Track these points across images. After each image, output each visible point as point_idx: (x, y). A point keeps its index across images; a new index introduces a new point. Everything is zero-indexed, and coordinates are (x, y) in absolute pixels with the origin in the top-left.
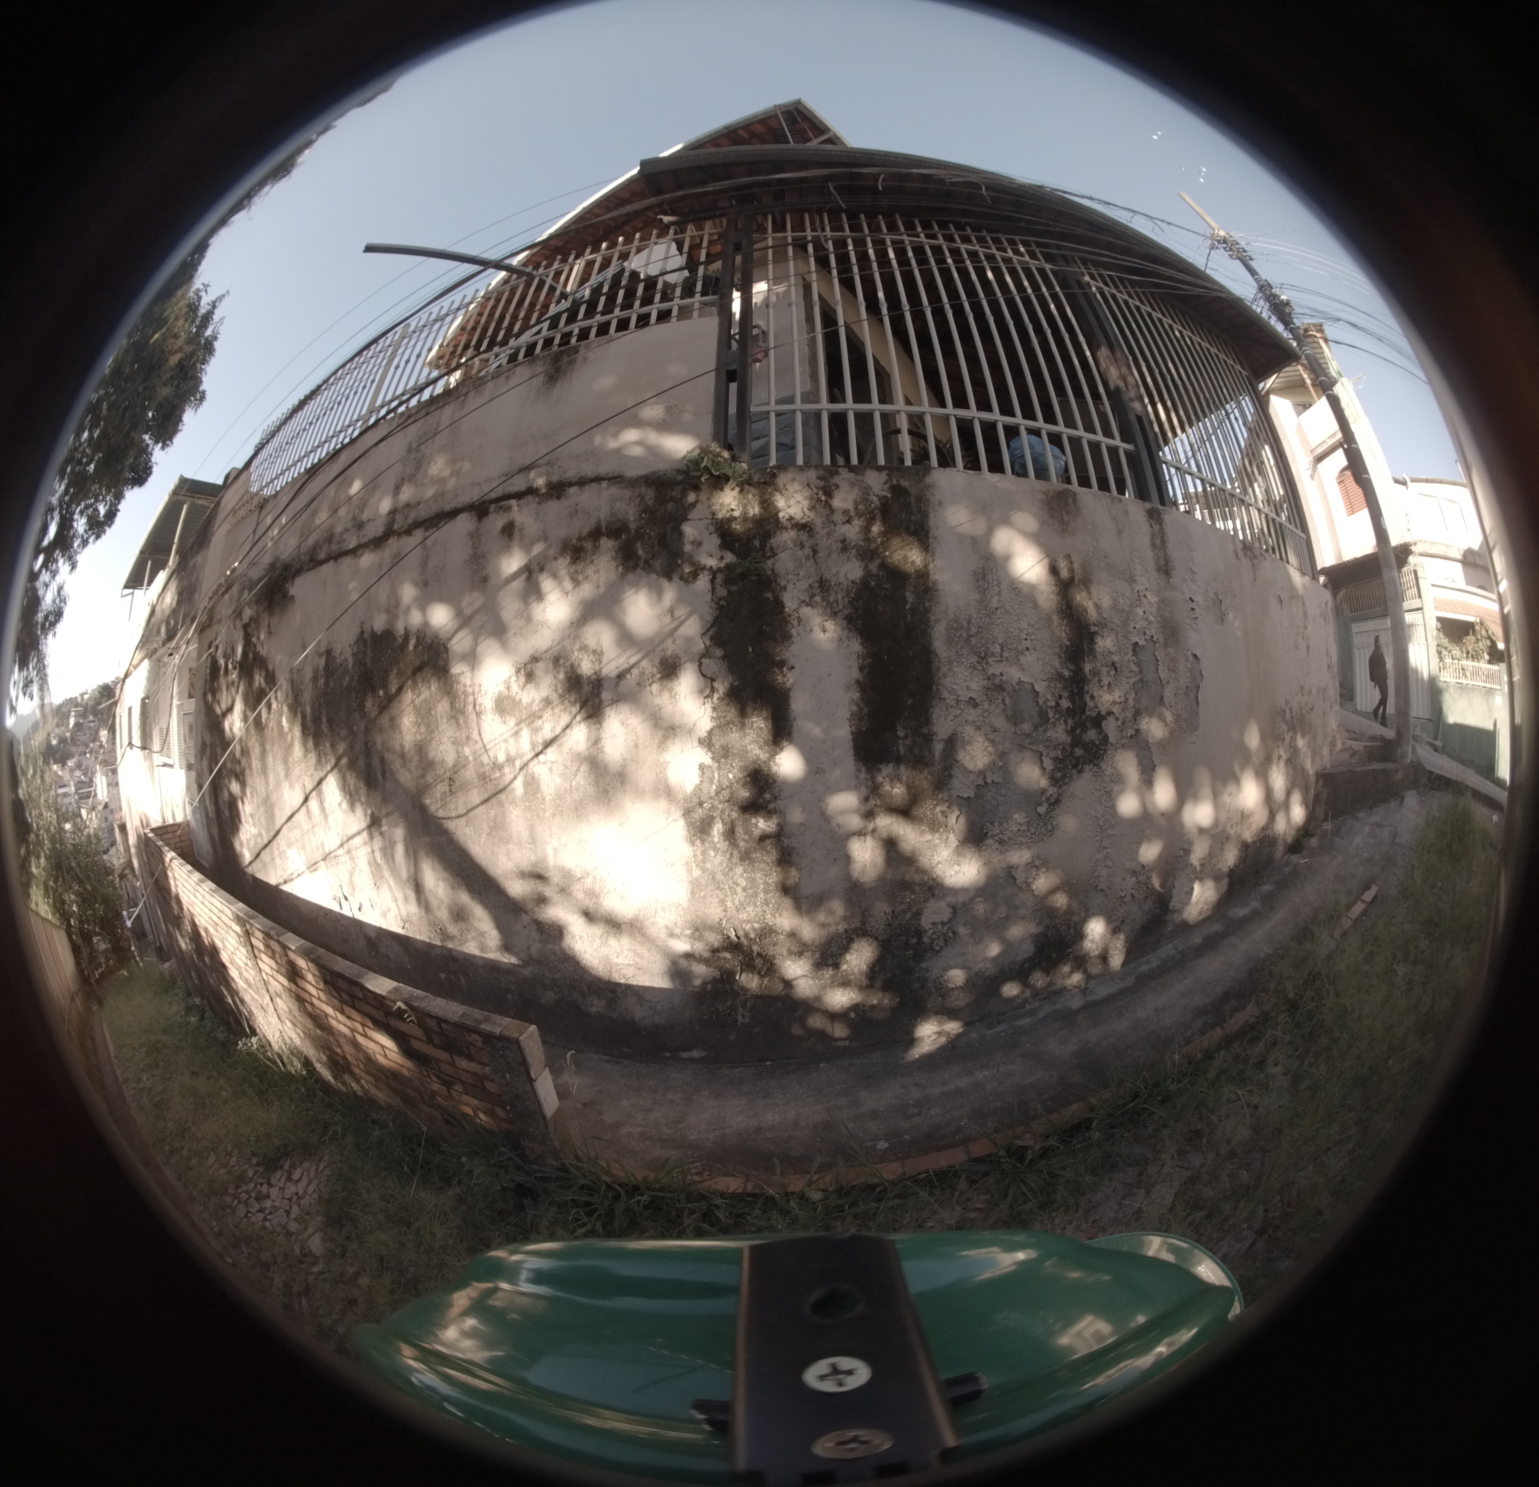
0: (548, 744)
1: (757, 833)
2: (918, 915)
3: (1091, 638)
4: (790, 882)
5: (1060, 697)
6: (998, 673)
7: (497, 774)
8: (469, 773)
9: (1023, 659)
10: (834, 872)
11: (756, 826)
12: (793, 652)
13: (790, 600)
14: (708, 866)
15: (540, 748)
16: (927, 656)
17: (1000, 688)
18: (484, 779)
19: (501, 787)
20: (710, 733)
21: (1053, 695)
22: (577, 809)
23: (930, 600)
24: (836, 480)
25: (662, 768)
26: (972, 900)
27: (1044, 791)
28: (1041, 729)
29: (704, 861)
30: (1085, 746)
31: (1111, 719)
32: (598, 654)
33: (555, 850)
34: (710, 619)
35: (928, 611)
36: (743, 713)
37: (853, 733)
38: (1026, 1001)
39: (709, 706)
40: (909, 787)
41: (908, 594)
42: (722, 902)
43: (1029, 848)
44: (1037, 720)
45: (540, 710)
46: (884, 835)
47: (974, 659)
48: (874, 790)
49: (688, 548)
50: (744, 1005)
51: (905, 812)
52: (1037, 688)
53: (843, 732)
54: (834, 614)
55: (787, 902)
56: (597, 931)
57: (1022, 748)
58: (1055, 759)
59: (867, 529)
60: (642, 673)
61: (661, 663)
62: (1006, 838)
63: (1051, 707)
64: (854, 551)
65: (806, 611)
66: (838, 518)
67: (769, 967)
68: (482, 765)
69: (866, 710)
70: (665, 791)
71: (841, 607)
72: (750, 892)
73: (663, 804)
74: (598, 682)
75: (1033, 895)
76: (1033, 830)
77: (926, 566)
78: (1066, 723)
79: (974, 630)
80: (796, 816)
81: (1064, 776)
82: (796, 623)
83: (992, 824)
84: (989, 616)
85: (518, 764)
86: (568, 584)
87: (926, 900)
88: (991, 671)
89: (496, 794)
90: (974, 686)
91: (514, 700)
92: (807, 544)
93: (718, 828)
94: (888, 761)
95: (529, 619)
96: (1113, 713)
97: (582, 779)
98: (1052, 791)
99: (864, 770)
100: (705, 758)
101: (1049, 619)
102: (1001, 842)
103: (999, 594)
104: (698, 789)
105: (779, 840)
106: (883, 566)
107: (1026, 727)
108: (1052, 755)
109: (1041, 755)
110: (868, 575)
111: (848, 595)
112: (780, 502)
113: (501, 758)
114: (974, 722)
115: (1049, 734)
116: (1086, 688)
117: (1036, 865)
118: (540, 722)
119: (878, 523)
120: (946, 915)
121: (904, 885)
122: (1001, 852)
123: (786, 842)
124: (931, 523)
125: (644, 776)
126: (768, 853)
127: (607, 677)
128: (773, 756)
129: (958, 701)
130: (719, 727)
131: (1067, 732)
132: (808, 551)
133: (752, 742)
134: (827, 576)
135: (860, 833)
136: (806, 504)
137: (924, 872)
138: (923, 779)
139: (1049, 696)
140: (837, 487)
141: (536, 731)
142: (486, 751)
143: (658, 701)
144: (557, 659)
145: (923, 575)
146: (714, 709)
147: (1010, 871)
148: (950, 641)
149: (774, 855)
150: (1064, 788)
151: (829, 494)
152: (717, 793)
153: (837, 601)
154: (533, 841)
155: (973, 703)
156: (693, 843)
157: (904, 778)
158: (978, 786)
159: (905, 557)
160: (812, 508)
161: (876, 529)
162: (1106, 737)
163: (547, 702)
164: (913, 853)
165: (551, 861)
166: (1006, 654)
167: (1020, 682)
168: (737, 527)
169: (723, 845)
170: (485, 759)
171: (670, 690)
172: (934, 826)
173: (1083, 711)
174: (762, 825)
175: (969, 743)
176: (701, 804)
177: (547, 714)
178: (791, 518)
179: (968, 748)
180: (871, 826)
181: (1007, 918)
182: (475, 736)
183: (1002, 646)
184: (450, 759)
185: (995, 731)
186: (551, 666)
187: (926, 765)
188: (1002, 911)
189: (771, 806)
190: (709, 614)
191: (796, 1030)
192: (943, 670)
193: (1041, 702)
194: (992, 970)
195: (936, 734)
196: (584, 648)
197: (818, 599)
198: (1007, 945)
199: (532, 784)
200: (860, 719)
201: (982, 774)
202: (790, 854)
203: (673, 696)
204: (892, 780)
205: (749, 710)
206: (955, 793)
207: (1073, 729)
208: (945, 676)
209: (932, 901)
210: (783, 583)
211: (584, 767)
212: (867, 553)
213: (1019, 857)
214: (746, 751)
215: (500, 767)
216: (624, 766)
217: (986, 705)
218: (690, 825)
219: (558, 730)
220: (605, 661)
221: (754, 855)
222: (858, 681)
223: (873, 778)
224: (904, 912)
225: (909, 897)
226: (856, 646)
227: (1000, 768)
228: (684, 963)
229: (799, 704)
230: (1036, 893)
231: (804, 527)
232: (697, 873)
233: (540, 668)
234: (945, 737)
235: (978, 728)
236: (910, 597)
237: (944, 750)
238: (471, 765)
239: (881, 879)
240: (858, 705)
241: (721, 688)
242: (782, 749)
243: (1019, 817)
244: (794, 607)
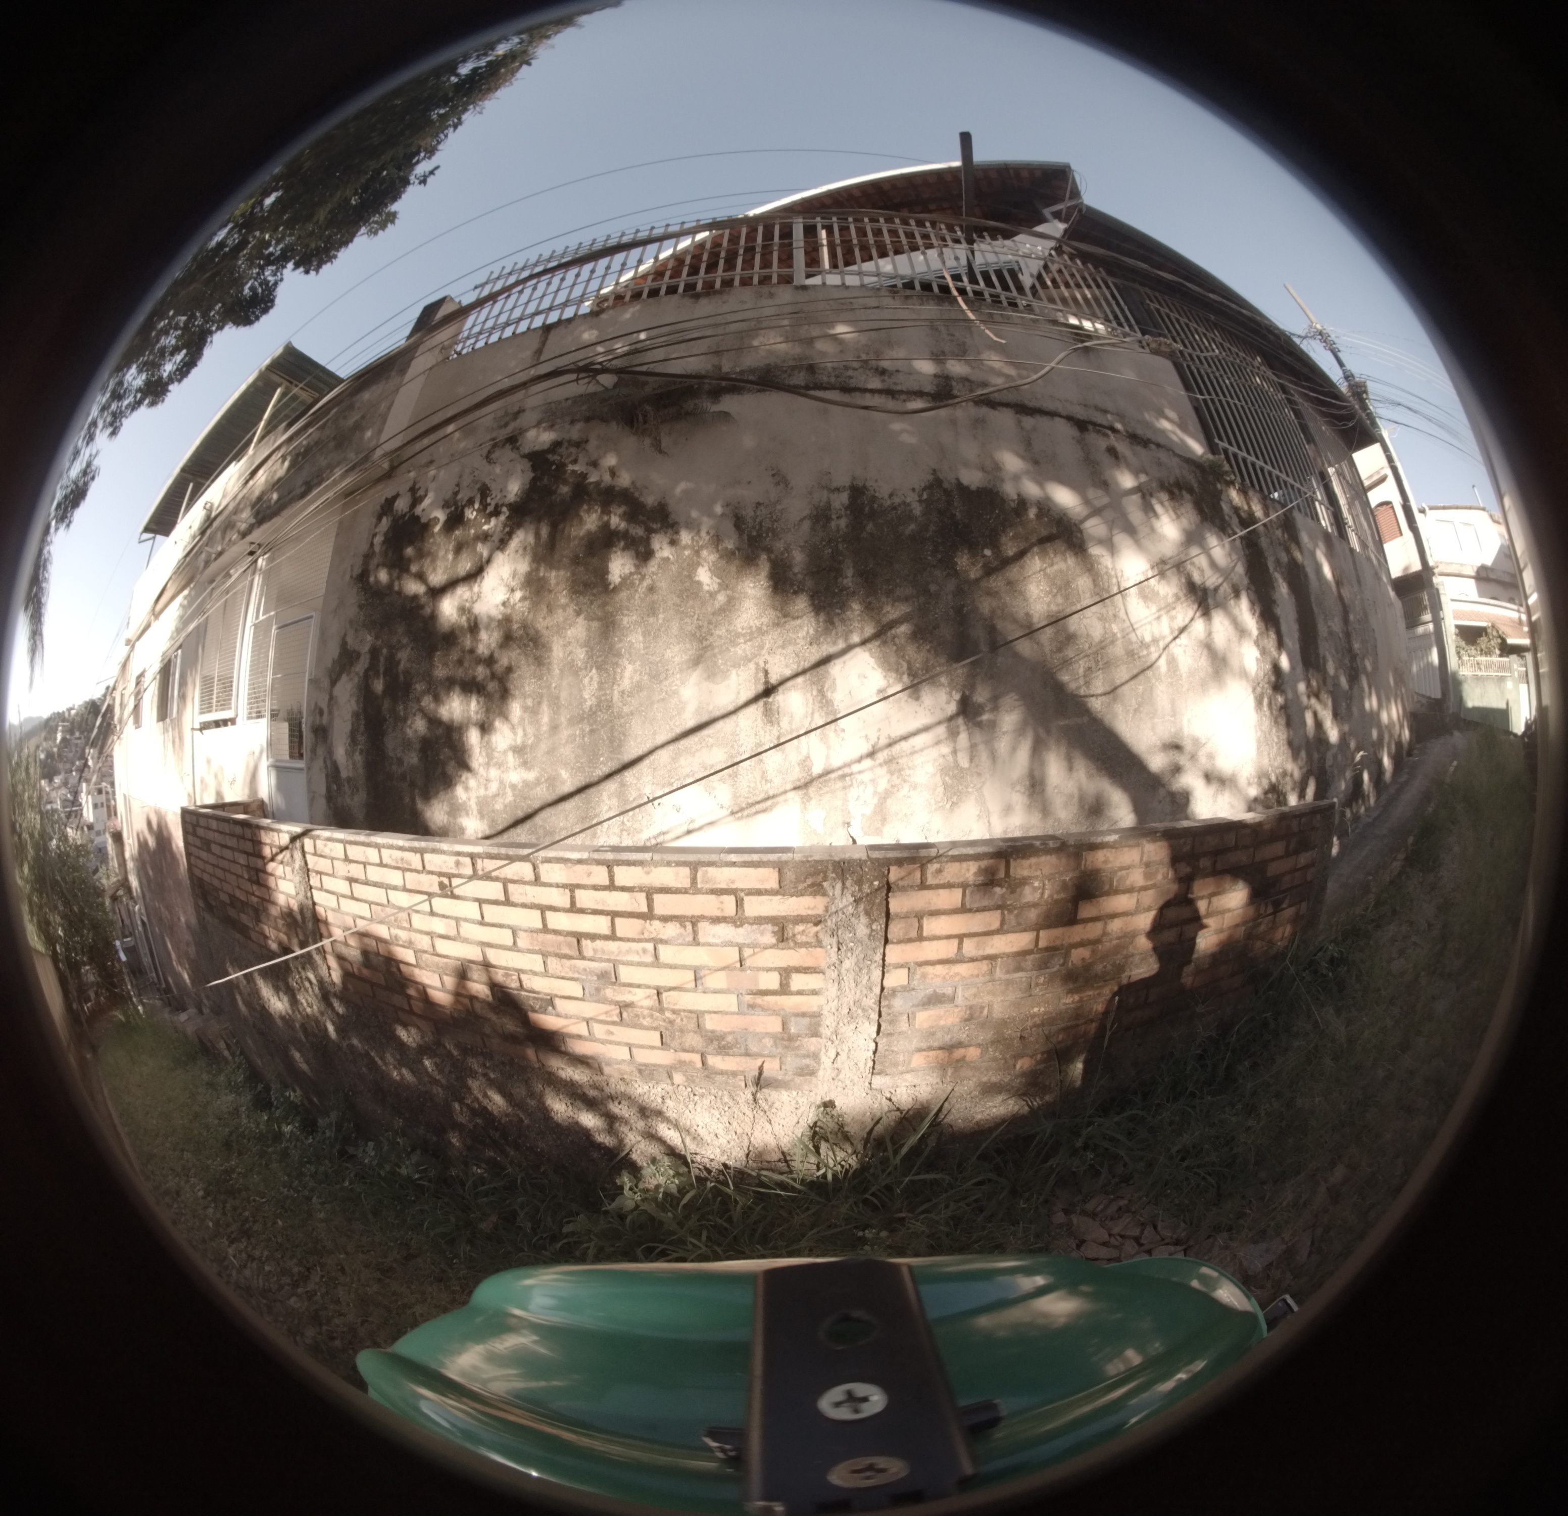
0: (1183, 630)
1: (1278, 705)
4: (1291, 738)
7: (1145, 652)
8: (1118, 650)
11: (1278, 700)
14: (1263, 728)
18: (1133, 655)
19: (1149, 664)
20: (1257, 638)
22: (1203, 686)
25: (1242, 657)
29: (1261, 724)
32: (1201, 570)
33: (1189, 721)
34: (1245, 565)
36: (1266, 628)
39: (1254, 620)
42: (1269, 754)
45: (1174, 601)
49: (1226, 517)
53: (1298, 647)
55: (1290, 753)
60: (1225, 591)
61: (1232, 587)
68: (1131, 643)
70: (1244, 674)
72: (1278, 746)
73: (1244, 683)
74: (1204, 589)
85: (1162, 644)
86: (1172, 514)
89: (1143, 671)
91: (1153, 590)
93: (1265, 701)
95: (1153, 530)
97: (1204, 662)
100: (1258, 654)
104: (1257, 674)
105: (1285, 710)
113: (1148, 639)
118: (1175, 611)
123: (1288, 711)
125: (1234, 662)
126: (1283, 718)
127: (1208, 587)
128: (1279, 656)
130: (1259, 634)
133: (1272, 646)
141: (1172, 618)
142: (1134, 630)
143: (1234, 611)
144: (1178, 566)
146: (1257, 623)
149: (1284, 721)
152: (1264, 677)
154: (1174, 713)
156: (1257, 712)
163: (1178, 596)
165: (1186, 731)
169: (1268, 713)
170: (1133, 637)
171: (1239, 606)
176: (1258, 684)
177: (1179, 608)
182: (1122, 614)
184: (1097, 632)
186: (1176, 570)
189: (1282, 688)
190: (1244, 561)
196: (1193, 564)
199: (1172, 662)
205: (1268, 626)
211: (1205, 652)
214: (1271, 652)
215: (1147, 646)
218: (1256, 698)
219: (1187, 621)
220: (1204, 575)
221: (1278, 720)
222: (1297, 619)
229: (1283, 627)
232: (1259, 733)
233: (1168, 568)
238: (1119, 643)
240: (1299, 632)
241: (1257, 610)
242: (1281, 653)
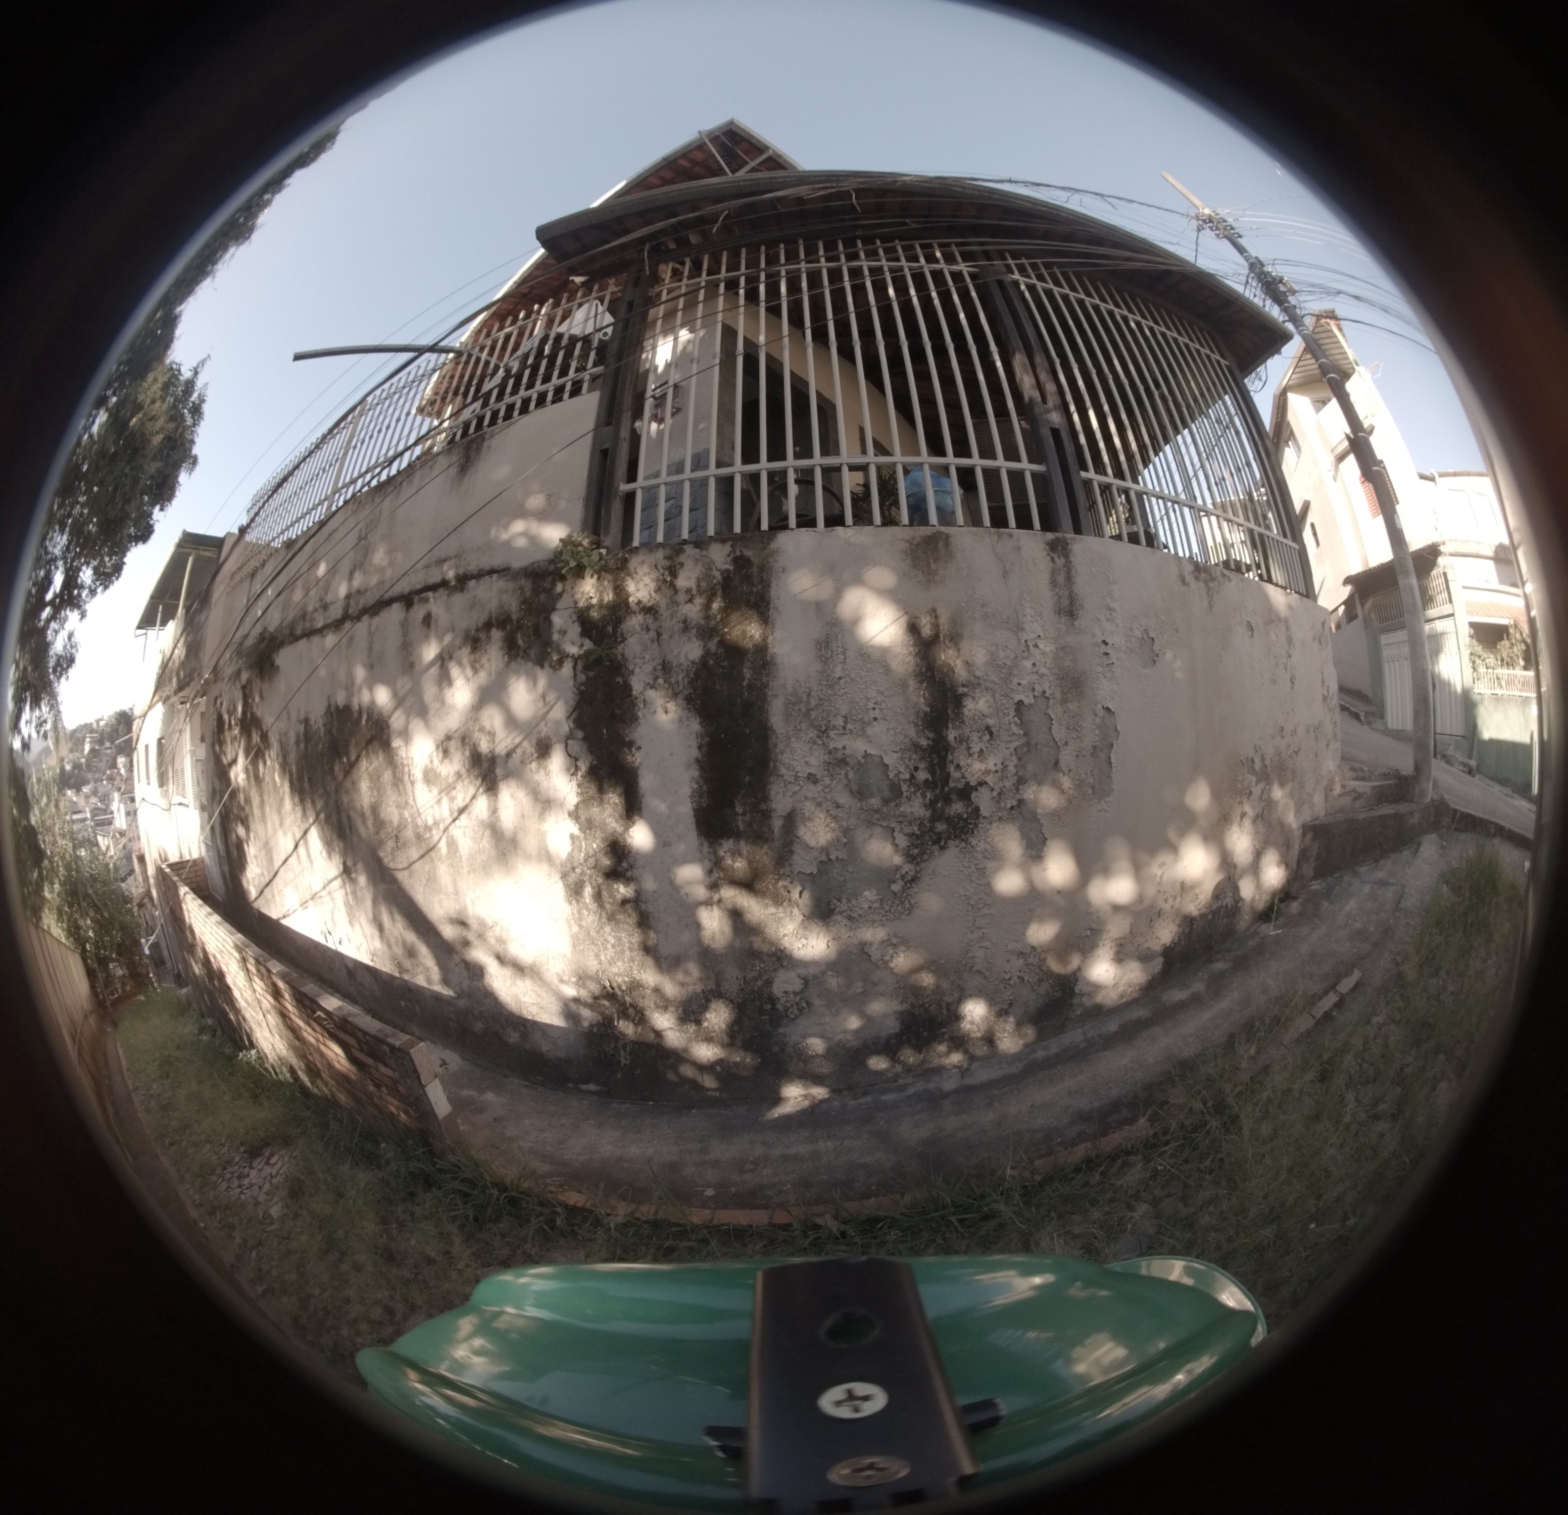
0: (461, 811)
1: (619, 897)
2: (769, 983)
3: (958, 701)
4: (650, 943)
5: (916, 769)
6: (840, 747)
7: (429, 835)
8: (410, 833)
9: (869, 731)
10: (686, 936)
11: (618, 891)
12: (640, 733)
13: (637, 684)
14: (584, 923)
15: (456, 814)
16: (764, 733)
17: (843, 762)
18: (420, 838)
19: (432, 845)
20: (577, 807)
21: (907, 766)
22: (484, 868)
23: (768, 675)
24: (682, 558)
25: (542, 836)
26: (823, 973)
27: (898, 868)
28: (893, 804)
29: (580, 919)
30: (948, 820)
31: (983, 790)
32: (492, 734)
33: (472, 901)
34: (572, 703)
35: (765, 686)
36: (601, 790)
37: (694, 810)
38: (897, 1075)
39: (574, 783)
40: (750, 862)
41: (745, 671)
42: (597, 956)
43: (883, 925)
44: (887, 794)
45: (455, 782)
46: (730, 906)
47: (813, 734)
48: (717, 863)
49: (556, 637)
50: (624, 1047)
51: (749, 885)
52: (886, 761)
53: (686, 809)
54: (675, 695)
55: (649, 961)
56: (507, 972)
57: (870, 824)
58: (911, 835)
59: (707, 607)
60: (524, 753)
61: (537, 744)
62: (855, 915)
63: (904, 780)
64: (694, 631)
65: (651, 694)
66: (681, 597)
67: (640, 1018)
69: (705, 788)
70: (546, 857)
71: (681, 687)
72: (618, 949)
73: (545, 867)
74: (493, 759)
75: (893, 973)
76: (887, 908)
77: (765, 639)
78: (924, 796)
79: (813, 703)
80: (649, 884)
81: (923, 853)
82: (642, 706)
83: (839, 900)
84: (831, 687)
85: (442, 827)
86: (469, 672)
87: (775, 970)
88: (832, 745)
89: (429, 852)
90: (814, 761)
91: (436, 773)
92: (653, 627)
93: (588, 891)
94: (728, 837)
95: (443, 703)
96: (986, 783)
97: (486, 843)
98: (908, 868)
99: (706, 844)
100: (575, 829)
101: (904, 685)
102: (850, 918)
103: (844, 662)
104: (571, 856)
105: (637, 905)
106: (722, 643)
107: (875, 802)
108: (907, 830)
109: (893, 830)
110: (707, 653)
111: (688, 676)
112: (631, 587)
113: (430, 822)
114: (814, 799)
115: (902, 809)
116: (950, 757)
117: (894, 943)
118: (454, 792)
119: (719, 599)
120: (798, 986)
121: (754, 954)
122: (851, 929)
123: (643, 907)
124: (773, 593)
125: (529, 842)
126: (630, 916)
127: (499, 755)
128: (627, 829)
129: (796, 777)
130: (583, 801)
131: (925, 806)
132: (652, 634)
133: (610, 816)
134: (670, 658)
135: (708, 903)
136: (653, 585)
137: (772, 943)
138: (764, 856)
139: (902, 769)
140: (682, 565)
141: (452, 799)
142: (420, 815)
143: (536, 777)
144: (464, 739)
145: (762, 649)
146: (579, 786)
147: (863, 949)
148: (787, 716)
149: (633, 919)
150: (923, 865)
151: (674, 574)
152: (585, 861)
153: (678, 682)
154: (457, 893)
155: (812, 779)
156: (570, 903)
157: (745, 853)
158: (821, 862)
159: (744, 633)
160: (658, 590)
161: (716, 605)
162: (977, 810)
163: (459, 775)
164: (759, 924)
165: (470, 911)
166: (849, 726)
167: (866, 755)
168: (594, 614)
169: (593, 906)
170: (419, 821)
171: (545, 768)
172: (778, 900)
173: (946, 781)
174: (623, 890)
175: (809, 819)
176: (573, 869)
177: (459, 786)
178: (639, 602)
179: (809, 824)
180: (716, 897)
181: (864, 993)
182: (411, 800)
183: (845, 718)
185: (838, 807)
186: (460, 744)
187: (766, 841)
188: (858, 987)
189: (629, 874)
190: (571, 696)
191: (671, 1076)
192: (781, 746)
193: (891, 775)
194: (854, 1043)
195: (774, 810)
196: (482, 730)
197: (661, 681)
198: (869, 1021)
199: (452, 844)
200: (701, 796)
201: (825, 850)
202: (647, 918)
203: (548, 774)
204: (733, 855)
205: (605, 786)
206: (797, 869)
207: (932, 804)
208: (782, 752)
209: (781, 971)
210: (631, 667)
211: (487, 833)
212: (707, 632)
213: (873, 934)
214: (605, 824)
215: (430, 829)
216: (515, 833)
217: (827, 781)
218: (567, 886)
219: (467, 800)
220: (497, 741)
221: (618, 917)
222: (697, 761)
223: (715, 853)
224: (756, 979)
225: (758, 966)
226: (695, 725)
227: (845, 844)
228: (573, 1006)
229: (646, 782)
230: (896, 971)
231: (650, 610)
232: (576, 929)
233: (453, 745)
234: (784, 813)
235: (819, 804)
236: (747, 673)
237: (784, 826)
239: (730, 947)
240: (698, 783)
241: (583, 767)
242: (634, 823)
243: (870, 895)
244: (640, 690)
